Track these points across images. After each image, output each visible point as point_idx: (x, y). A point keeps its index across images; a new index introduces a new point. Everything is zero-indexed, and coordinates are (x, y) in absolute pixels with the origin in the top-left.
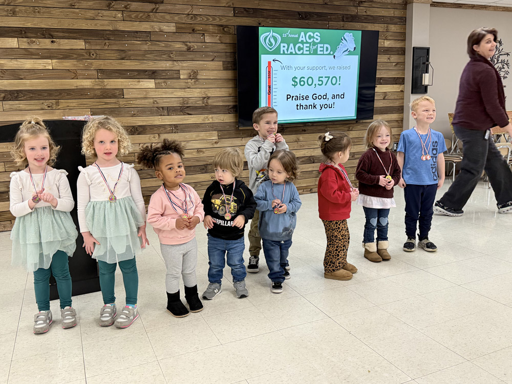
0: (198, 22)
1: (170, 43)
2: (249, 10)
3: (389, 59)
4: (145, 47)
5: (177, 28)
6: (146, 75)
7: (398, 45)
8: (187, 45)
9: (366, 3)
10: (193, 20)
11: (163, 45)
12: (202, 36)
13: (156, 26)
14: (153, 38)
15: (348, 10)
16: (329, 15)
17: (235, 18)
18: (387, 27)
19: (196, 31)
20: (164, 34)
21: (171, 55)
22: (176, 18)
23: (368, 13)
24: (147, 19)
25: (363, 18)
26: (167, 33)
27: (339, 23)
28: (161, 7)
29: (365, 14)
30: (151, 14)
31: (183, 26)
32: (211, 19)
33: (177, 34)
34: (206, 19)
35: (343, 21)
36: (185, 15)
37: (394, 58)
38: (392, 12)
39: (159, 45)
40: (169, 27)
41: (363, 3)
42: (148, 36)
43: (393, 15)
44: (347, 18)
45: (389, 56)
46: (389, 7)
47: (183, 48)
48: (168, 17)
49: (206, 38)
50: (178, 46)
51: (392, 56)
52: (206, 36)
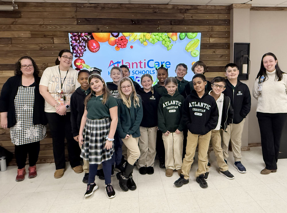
0: (48, 30)
1: (25, 45)
2: (90, 19)
3: (214, 52)
4: (7, 49)
5: (32, 34)
6: (8, 68)
7: (223, 41)
8: (39, 46)
9: (192, 11)
10: (45, 29)
11: (21, 46)
12: (52, 39)
13: (16, 34)
14: (13, 42)
15: (175, 17)
16: (159, 21)
17: (78, 26)
18: (212, 28)
19: (47, 36)
20: (22, 39)
21: (27, 53)
22: (31, 28)
23: (194, 18)
24: (9, 29)
25: (189, 22)
26: (24, 38)
27: (168, 26)
28: (19, 21)
29: (191, 18)
30: (12, 25)
31: (36, 33)
32: (59, 27)
33: (32, 39)
34: (54, 28)
35: (171, 24)
36: (38, 26)
37: (220, 52)
38: (217, 16)
39: (17, 46)
40: (26, 34)
41: (190, 10)
42: (9, 41)
43: (217, 19)
44: (175, 22)
45: (214, 50)
46: (213, 12)
47: (36, 48)
48: (24, 27)
49: (54, 41)
50: (33, 46)
51: (217, 50)
52: (55, 39)
